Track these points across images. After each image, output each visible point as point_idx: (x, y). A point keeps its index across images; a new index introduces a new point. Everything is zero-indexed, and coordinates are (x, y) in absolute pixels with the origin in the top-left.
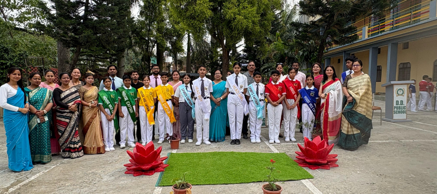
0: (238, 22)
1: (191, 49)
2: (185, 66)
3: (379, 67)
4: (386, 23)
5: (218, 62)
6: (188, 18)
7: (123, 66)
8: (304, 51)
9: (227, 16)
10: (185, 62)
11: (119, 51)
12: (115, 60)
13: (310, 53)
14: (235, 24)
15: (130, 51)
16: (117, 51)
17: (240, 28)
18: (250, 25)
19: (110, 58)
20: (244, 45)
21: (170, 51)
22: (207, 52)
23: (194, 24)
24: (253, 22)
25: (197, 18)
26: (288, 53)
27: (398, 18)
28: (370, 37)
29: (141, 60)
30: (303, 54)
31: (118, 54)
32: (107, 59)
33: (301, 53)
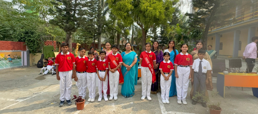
0: (149, 11)
2: (130, 41)
3: (240, 41)
4: (245, 16)
6: (117, 10)
7: (100, 41)
8: (193, 32)
9: (142, 8)
11: (99, 34)
13: (197, 33)
14: (148, 13)
17: (151, 16)
18: (158, 14)
19: (94, 37)
20: (160, 31)
23: (121, 14)
24: (160, 12)
25: (122, 10)
26: (183, 34)
27: (256, 12)
28: (235, 25)
30: (193, 34)
32: (92, 38)
33: (191, 33)
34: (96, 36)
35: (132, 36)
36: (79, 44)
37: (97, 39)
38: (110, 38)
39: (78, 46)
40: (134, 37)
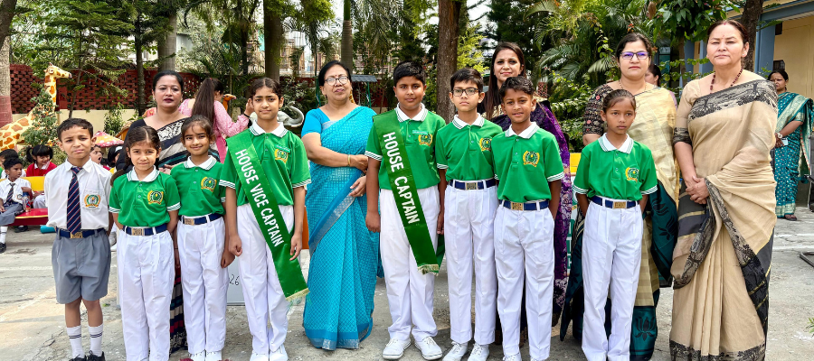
1: (353, 12)
5: (423, 45)
7: (171, 53)
10: (337, 45)
11: (161, 14)
12: (149, 38)
15: (192, 17)
16: (154, 15)
19: (137, 32)
21: (297, 15)
22: (394, 21)
29: (222, 39)
31: (155, 23)
32: (127, 35)
34: (147, 24)
35: (346, 27)
36: (62, 72)
37: (154, 44)
38: (225, 39)
39: (52, 83)
40: (354, 31)
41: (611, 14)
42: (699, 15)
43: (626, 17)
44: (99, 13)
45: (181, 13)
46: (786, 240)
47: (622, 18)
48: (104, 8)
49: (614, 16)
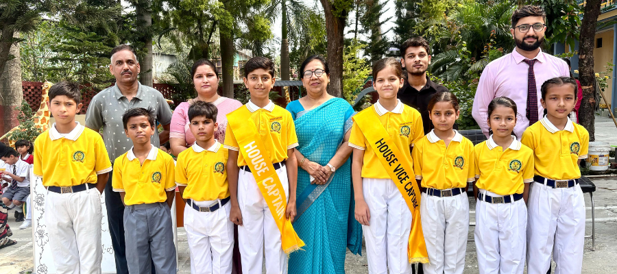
7: (148, 69)
15: (164, 41)
16: (134, 41)
29: (188, 57)
35: (284, 45)
40: (290, 49)
41: (487, 24)
42: (555, 21)
43: (499, 26)
44: (90, 40)
45: (155, 38)
46: (612, 211)
47: (496, 27)
48: (94, 37)
49: (489, 25)
